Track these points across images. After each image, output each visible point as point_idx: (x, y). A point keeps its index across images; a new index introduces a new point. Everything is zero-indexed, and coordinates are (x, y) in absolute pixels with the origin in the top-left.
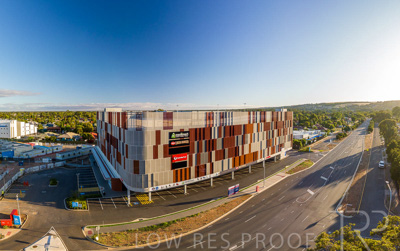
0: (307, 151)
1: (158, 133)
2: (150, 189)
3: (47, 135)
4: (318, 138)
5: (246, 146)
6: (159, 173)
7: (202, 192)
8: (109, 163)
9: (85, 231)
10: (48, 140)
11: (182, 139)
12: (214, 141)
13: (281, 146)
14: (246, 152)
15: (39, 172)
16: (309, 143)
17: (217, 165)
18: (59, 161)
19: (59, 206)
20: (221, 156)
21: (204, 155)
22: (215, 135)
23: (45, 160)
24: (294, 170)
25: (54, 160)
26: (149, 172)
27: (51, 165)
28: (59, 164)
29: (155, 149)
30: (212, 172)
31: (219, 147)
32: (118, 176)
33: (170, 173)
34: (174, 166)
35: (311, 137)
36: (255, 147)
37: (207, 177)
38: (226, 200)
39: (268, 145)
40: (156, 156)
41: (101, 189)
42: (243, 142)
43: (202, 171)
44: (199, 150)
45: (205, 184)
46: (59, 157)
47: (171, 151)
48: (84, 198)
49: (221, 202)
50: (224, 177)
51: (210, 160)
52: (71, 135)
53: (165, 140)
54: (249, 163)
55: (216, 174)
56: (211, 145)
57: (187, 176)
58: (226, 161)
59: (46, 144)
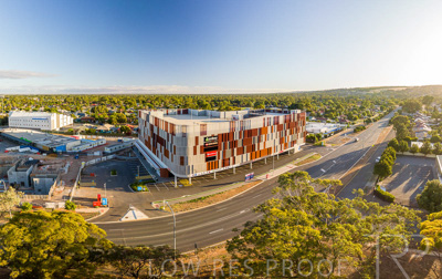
0: (320, 145)
1: (197, 138)
2: (191, 175)
3: (85, 127)
4: (336, 132)
5: (262, 144)
6: (198, 164)
7: (227, 177)
8: (155, 157)
9: (154, 205)
10: (88, 133)
11: (213, 141)
12: (236, 142)
13: (293, 143)
14: (262, 148)
15: (97, 165)
16: (326, 137)
17: (238, 158)
18: (108, 154)
19: (127, 190)
20: (241, 152)
21: (229, 151)
22: (236, 137)
23: (97, 153)
24: (302, 162)
25: (105, 154)
26: (190, 164)
27: (104, 158)
28: (110, 157)
29: (195, 148)
30: (234, 163)
31: (240, 145)
32: (165, 167)
33: (205, 164)
34: (207, 159)
35: (329, 130)
36: (269, 144)
37: (231, 167)
38: (243, 183)
39: (281, 142)
40: (195, 153)
41: (153, 176)
42: (259, 141)
43: (227, 162)
44: (225, 148)
45: (229, 172)
46: (107, 150)
47: (206, 149)
48: (144, 184)
49: (240, 185)
50: (244, 167)
51: (233, 155)
52: (108, 127)
53: (201, 143)
54: (265, 157)
55: (237, 165)
56: (234, 144)
57: (216, 166)
58: (245, 155)
59: (89, 137)
